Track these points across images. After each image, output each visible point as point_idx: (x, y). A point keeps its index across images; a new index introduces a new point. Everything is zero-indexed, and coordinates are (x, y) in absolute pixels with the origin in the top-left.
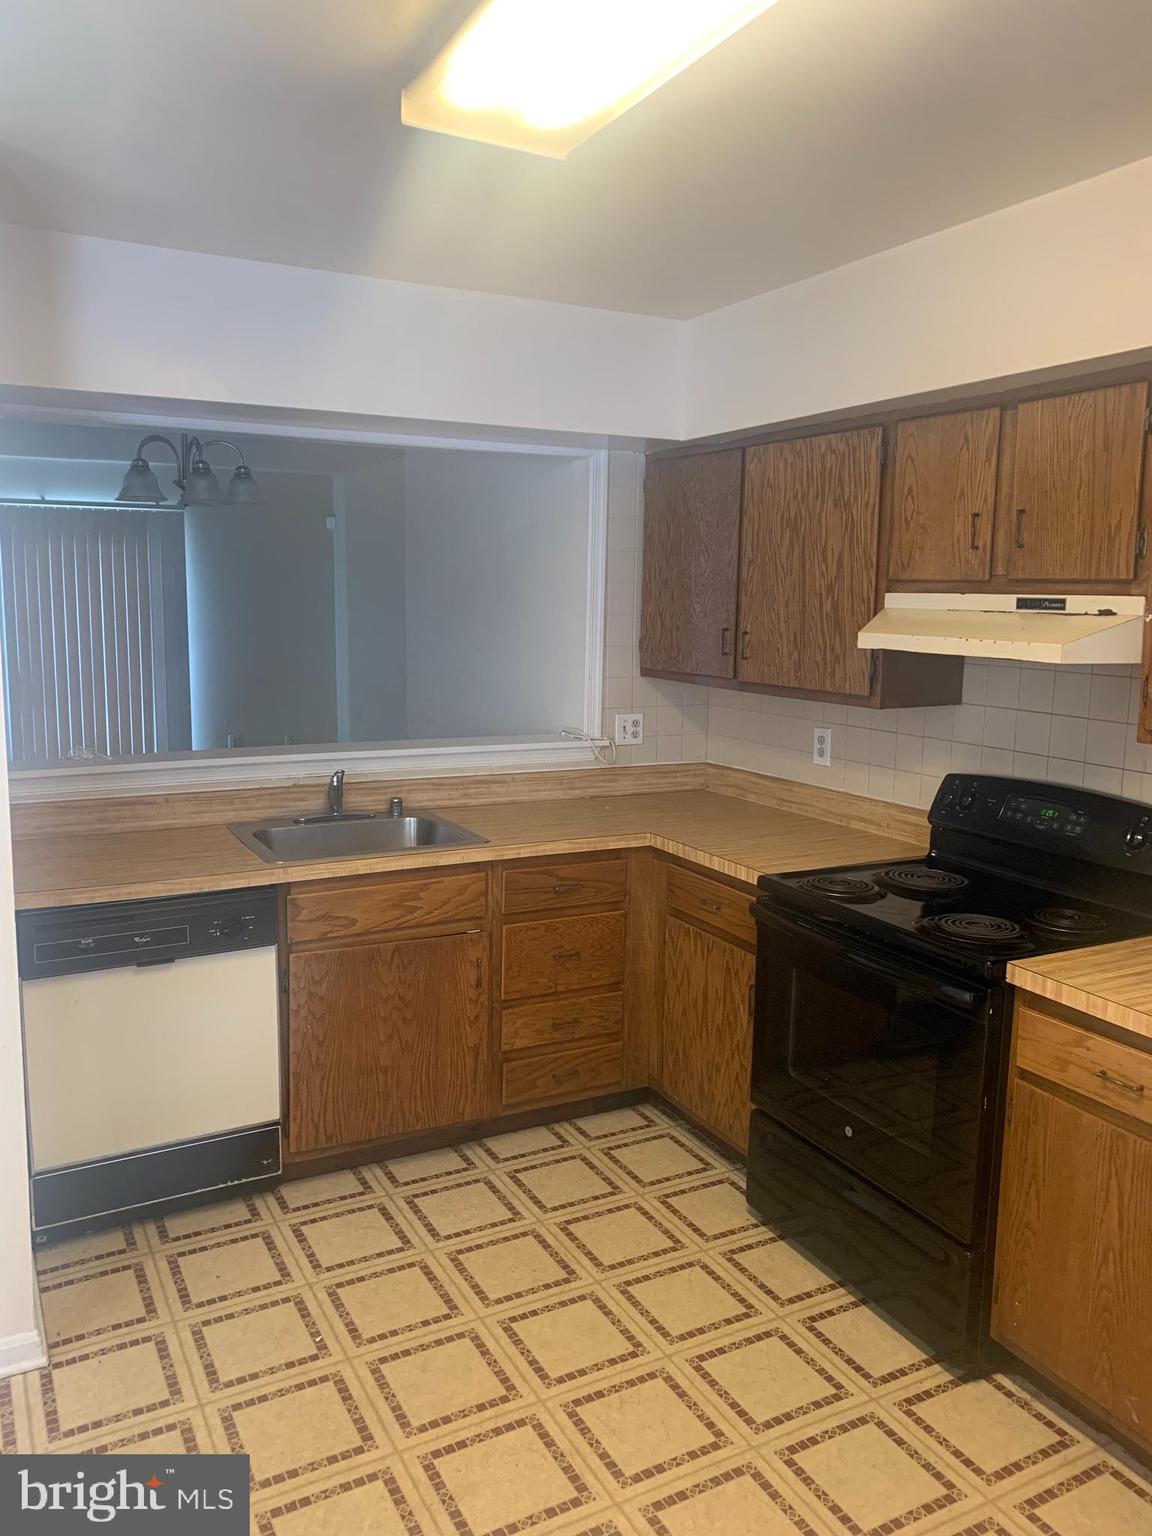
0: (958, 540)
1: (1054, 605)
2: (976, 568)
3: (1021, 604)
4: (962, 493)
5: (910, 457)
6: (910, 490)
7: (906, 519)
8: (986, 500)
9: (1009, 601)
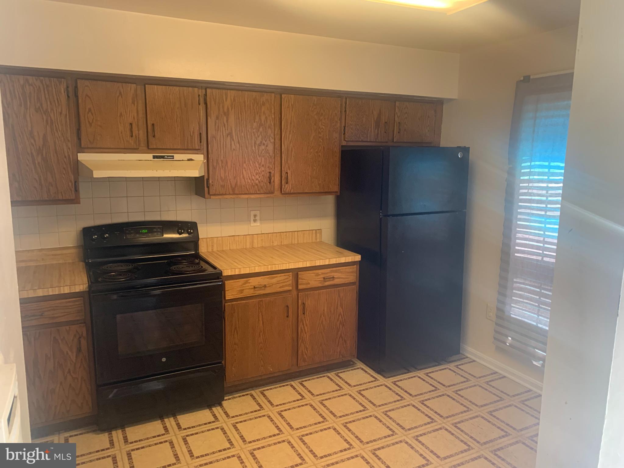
0: (122, 133)
1: (169, 157)
2: (133, 144)
3: (154, 157)
4: (121, 115)
5: (87, 95)
6: (90, 110)
7: (89, 122)
8: (134, 118)
9: (150, 156)
